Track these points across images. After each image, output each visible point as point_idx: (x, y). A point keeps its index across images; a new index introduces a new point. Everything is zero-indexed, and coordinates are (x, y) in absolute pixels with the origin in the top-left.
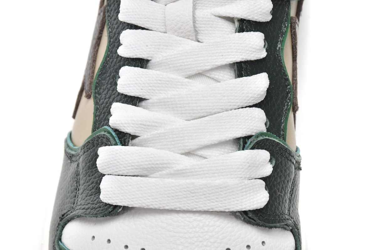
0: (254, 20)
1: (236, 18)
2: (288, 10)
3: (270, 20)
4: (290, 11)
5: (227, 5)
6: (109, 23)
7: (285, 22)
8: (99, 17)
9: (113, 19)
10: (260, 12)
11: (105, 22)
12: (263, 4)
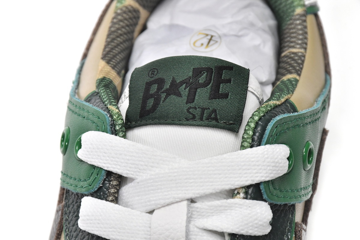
0: (248, 234)
1: (226, 232)
2: (292, 217)
3: (269, 233)
4: (295, 217)
5: (215, 216)
6: (67, 228)
7: (288, 233)
8: (57, 215)
9: (71, 224)
10: (256, 224)
11: (63, 228)
12: (259, 214)
